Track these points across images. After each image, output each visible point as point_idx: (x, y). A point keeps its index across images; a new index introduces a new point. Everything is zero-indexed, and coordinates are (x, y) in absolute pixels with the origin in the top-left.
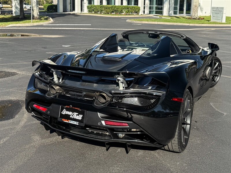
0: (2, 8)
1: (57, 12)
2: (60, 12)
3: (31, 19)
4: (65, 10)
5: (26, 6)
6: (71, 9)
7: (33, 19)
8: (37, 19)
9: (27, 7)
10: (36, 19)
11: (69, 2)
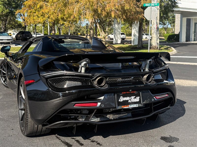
0: (125, 38)
1: (179, 41)
2: (182, 41)
3: (148, 49)
4: (188, 39)
5: (147, 36)
6: (195, 39)
7: (150, 48)
8: (156, 49)
9: (148, 38)
10: (154, 49)
11: (193, 30)
